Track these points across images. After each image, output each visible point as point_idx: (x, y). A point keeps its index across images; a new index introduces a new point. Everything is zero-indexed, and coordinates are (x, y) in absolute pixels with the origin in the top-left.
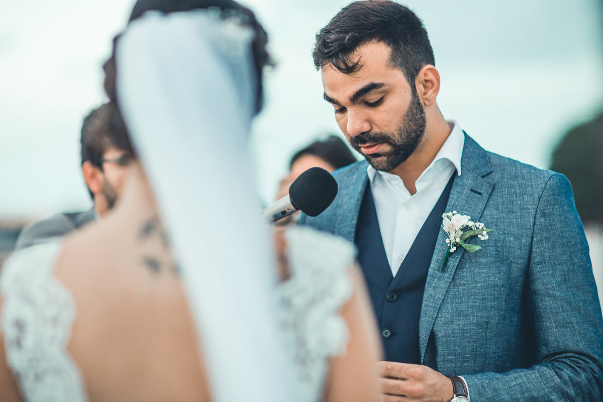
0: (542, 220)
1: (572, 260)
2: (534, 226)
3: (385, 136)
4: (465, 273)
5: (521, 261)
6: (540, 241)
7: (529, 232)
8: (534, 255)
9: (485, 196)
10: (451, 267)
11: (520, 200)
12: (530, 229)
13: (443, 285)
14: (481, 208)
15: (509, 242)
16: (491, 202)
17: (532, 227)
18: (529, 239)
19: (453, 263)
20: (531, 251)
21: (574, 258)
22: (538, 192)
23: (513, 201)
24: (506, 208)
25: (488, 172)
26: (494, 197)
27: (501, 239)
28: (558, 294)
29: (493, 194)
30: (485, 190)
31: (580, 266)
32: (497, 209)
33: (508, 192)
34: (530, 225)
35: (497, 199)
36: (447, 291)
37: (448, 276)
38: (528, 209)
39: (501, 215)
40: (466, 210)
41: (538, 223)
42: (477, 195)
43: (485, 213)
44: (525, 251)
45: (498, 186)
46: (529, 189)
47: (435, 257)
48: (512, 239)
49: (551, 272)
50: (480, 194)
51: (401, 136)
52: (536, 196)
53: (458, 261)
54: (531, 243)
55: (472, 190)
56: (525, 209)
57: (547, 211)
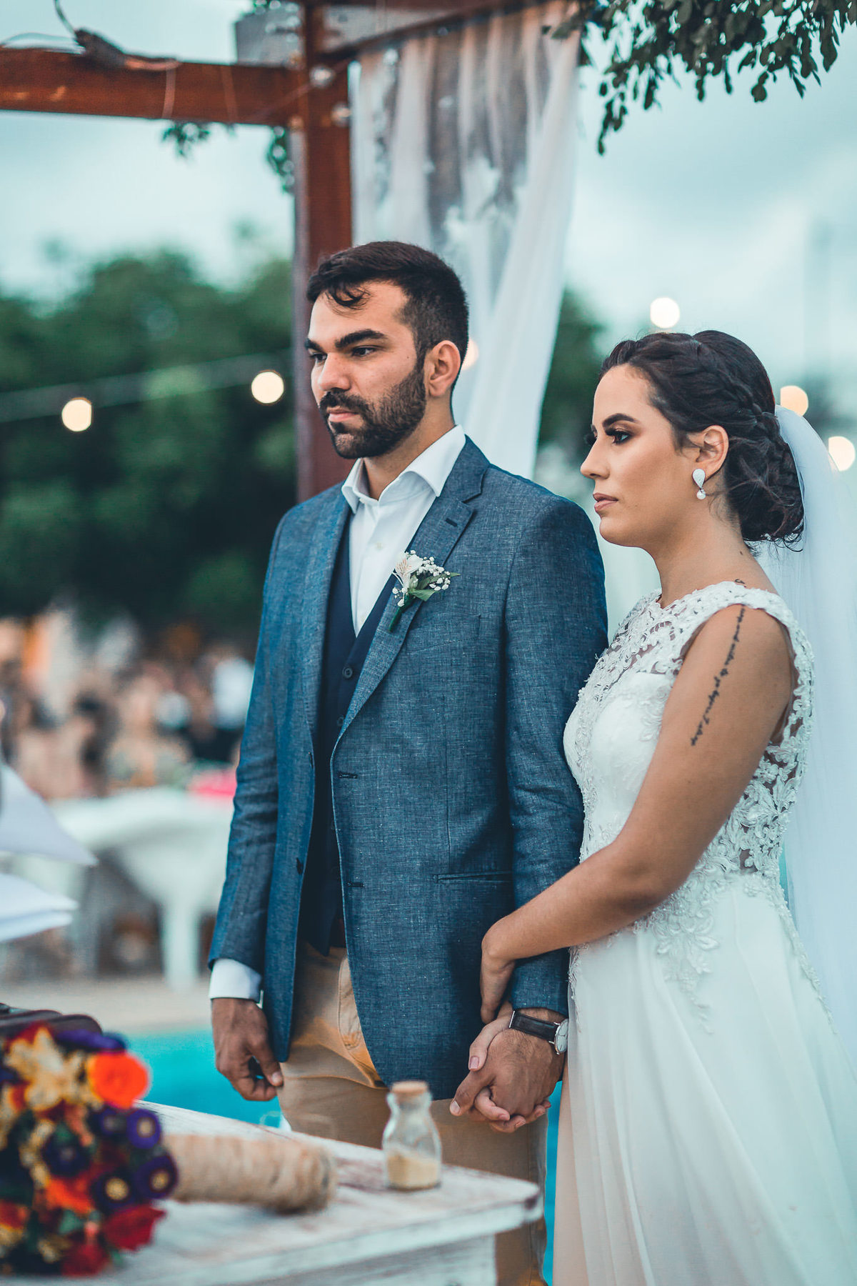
0: (522, 560)
1: (562, 617)
2: (511, 568)
3: (362, 403)
4: (417, 634)
5: (492, 615)
6: (518, 588)
7: (505, 576)
8: (508, 606)
9: (461, 527)
10: (403, 627)
11: (500, 534)
12: (506, 571)
13: (393, 651)
14: (450, 544)
15: (478, 591)
16: (466, 536)
17: (509, 570)
18: (504, 585)
19: (406, 620)
20: (505, 602)
21: (565, 615)
22: (525, 522)
23: (492, 534)
24: (482, 544)
25: (475, 494)
26: (471, 530)
27: (467, 587)
28: (534, 659)
29: (472, 525)
30: (461, 519)
31: (573, 628)
32: (470, 546)
33: (489, 523)
34: (507, 567)
35: (474, 533)
36: (396, 660)
37: (398, 637)
38: (508, 545)
39: (474, 553)
40: (435, 548)
41: (516, 564)
42: (451, 526)
43: (454, 552)
44: (497, 603)
45: (480, 515)
46: (515, 518)
47: (385, 614)
48: (483, 586)
49: (530, 630)
50: (455, 525)
51: (382, 412)
52: (521, 528)
53: (412, 618)
54: (507, 591)
55: (448, 521)
56: (504, 545)
57: (530, 549)
